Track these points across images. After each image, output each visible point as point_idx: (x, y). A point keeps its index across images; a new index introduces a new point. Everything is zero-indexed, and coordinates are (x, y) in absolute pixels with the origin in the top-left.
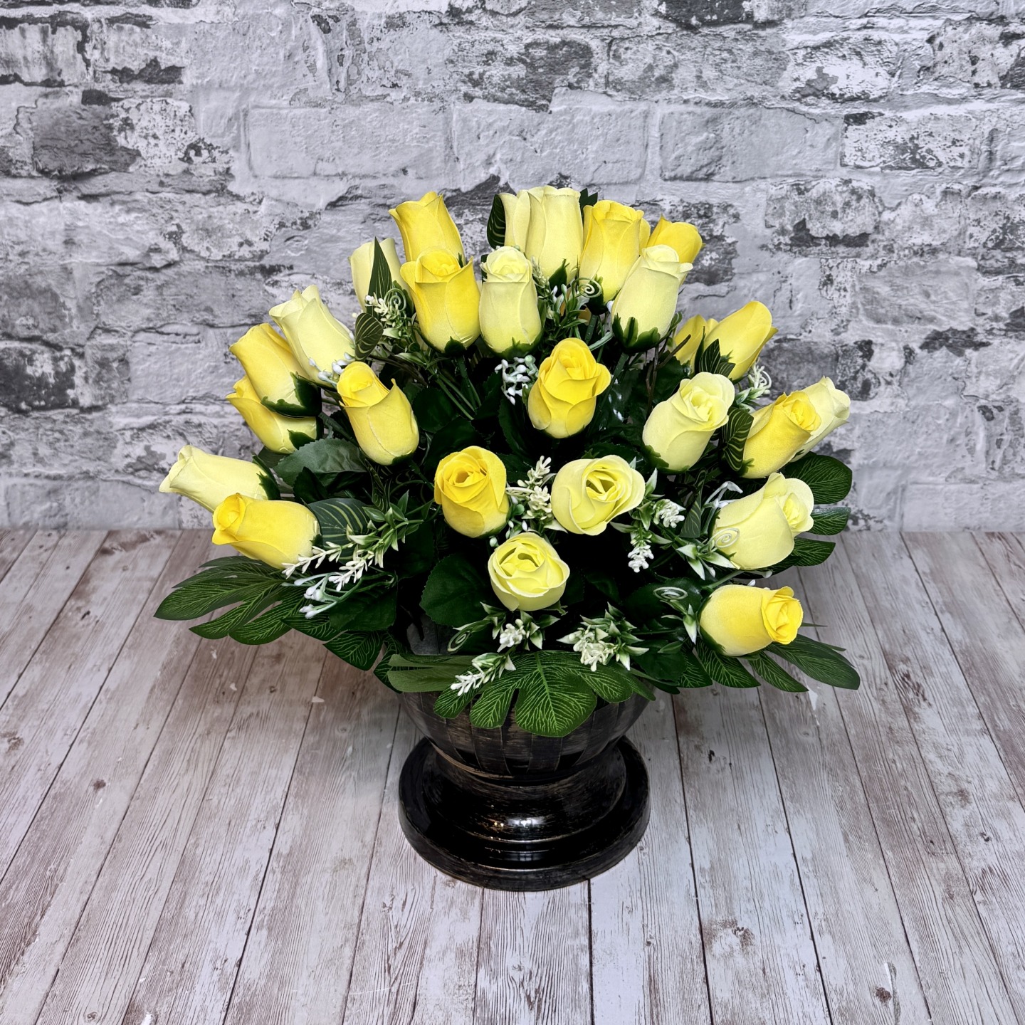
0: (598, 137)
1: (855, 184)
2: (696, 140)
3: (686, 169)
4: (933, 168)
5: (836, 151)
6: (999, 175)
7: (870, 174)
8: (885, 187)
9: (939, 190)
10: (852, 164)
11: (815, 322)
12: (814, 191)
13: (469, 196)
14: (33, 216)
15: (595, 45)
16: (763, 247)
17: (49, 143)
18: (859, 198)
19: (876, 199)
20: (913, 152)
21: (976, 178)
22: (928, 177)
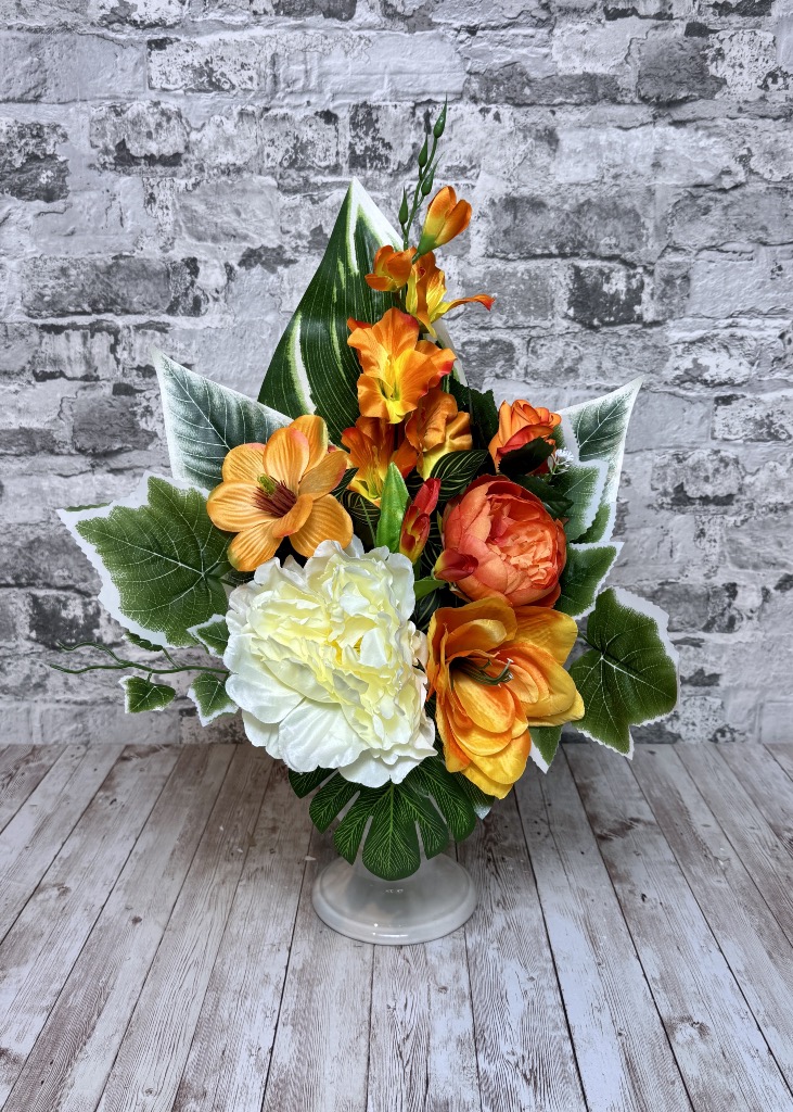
1: (723, 454)
4: (784, 440)
5: (708, 428)
7: (735, 445)
8: (747, 456)
10: (720, 437)
11: (691, 568)
12: (690, 460)
14: (70, 487)
15: (517, 342)
16: (650, 506)
17: (86, 426)
18: (727, 465)
19: (740, 466)
20: (769, 427)
22: (781, 447)
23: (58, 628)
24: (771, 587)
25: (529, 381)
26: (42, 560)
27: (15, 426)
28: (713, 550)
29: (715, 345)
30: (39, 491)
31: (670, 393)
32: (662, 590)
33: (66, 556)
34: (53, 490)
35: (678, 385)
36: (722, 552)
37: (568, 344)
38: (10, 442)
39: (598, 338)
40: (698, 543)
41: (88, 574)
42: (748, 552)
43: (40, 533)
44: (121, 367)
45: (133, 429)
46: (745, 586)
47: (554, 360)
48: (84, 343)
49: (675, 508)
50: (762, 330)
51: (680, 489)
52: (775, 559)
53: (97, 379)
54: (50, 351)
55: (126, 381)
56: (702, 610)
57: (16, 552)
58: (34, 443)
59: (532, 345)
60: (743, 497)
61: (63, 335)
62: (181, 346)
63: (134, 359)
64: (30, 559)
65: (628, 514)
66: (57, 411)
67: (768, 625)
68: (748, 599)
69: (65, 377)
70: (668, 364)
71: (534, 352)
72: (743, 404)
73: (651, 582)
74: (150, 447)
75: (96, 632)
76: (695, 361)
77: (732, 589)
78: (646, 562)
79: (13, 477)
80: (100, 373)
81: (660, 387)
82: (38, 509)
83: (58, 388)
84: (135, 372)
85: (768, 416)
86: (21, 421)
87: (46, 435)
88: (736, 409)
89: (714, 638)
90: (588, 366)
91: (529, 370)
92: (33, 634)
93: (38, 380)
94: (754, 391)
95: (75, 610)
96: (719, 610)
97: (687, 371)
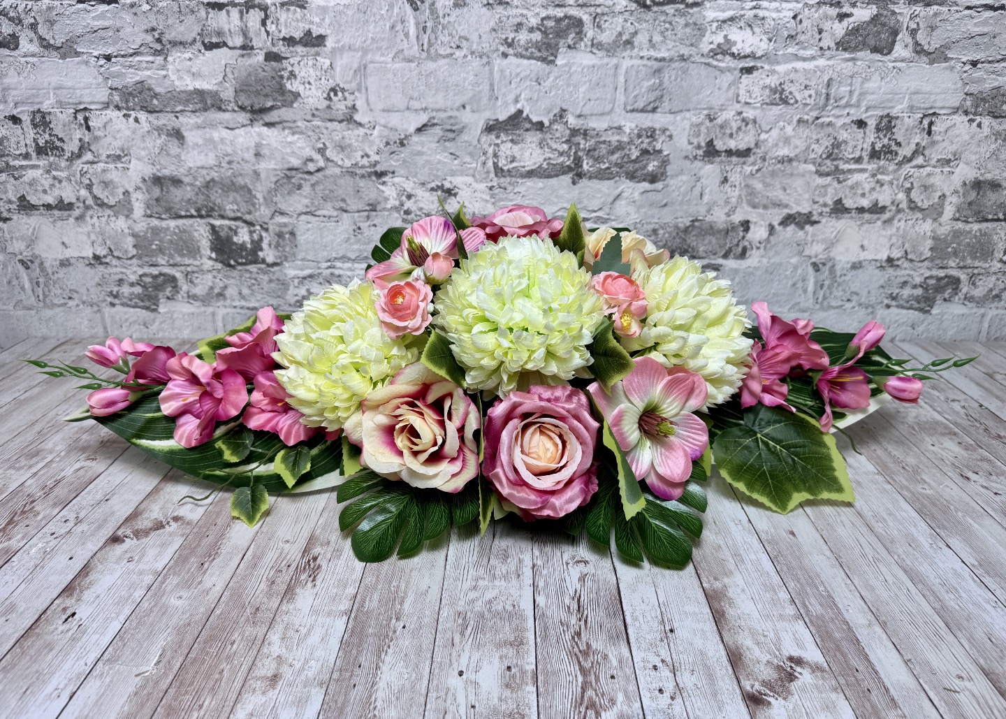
0: (585, 82)
1: (744, 115)
2: (647, 84)
3: (640, 105)
4: (792, 104)
5: (734, 93)
6: (832, 109)
7: (754, 108)
8: (763, 117)
9: (796, 119)
10: (743, 101)
11: (716, 208)
12: (719, 119)
13: (504, 124)
14: (235, 137)
15: (585, 18)
16: (686, 157)
17: (245, 88)
18: (747, 124)
19: (757, 126)
20: (781, 94)
21: (817, 112)
22: (789, 110)
23: (231, 251)
24: (776, 224)
25: (595, 51)
26: (216, 197)
27: (191, 88)
28: (733, 194)
29: (742, 23)
30: (210, 141)
31: (705, 64)
32: (692, 226)
33: (235, 194)
34: (222, 140)
35: (712, 57)
36: (740, 195)
37: (626, 21)
38: (188, 101)
39: (649, 16)
40: (722, 189)
41: (252, 208)
42: (760, 196)
43: (214, 175)
44: (270, 38)
45: (281, 90)
46: (756, 223)
47: (615, 34)
48: (241, 18)
49: (706, 159)
50: (779, 11)
51: (710, 143)
52: (780, 201)
53: (252, 48)
54: (214, 25)
55: (275, 50)
56: (722, 242)
57: (197, 190)
58: (206, 101)
59: (597, 20)
60: (758, 151)
61: (224, 11)
62: (317, 20)
63: (280, 31)
64: (208, 196)
65: (669, 163)
66: (222, 75)
67: (771, 253)
68: (758, 233)
69: (228, 46)
70: (705, 39)
71: (599, 27)
72: (761, 74)
73: (685, 220)
74: (295, 105)
75: (260, 254)
76: (726, 37)
77: (746, 225)
78: (681, 203)
79: (191, 130)
80: (254, 43)
81: (698, 59)
82: (212, 155)
83: (221, 56)
84: (281, 42)
85: (781, 84)
86: (195, 83)
87: (215, 94)
88: (756, 77)
89: (731, 263)
90: (641, 39)
91: (595, 41)
92: (213, 255)
93: (206, 49)
94: (771, 63)
95: (243, 236)
96: (735, 242)
97: (719, 45)
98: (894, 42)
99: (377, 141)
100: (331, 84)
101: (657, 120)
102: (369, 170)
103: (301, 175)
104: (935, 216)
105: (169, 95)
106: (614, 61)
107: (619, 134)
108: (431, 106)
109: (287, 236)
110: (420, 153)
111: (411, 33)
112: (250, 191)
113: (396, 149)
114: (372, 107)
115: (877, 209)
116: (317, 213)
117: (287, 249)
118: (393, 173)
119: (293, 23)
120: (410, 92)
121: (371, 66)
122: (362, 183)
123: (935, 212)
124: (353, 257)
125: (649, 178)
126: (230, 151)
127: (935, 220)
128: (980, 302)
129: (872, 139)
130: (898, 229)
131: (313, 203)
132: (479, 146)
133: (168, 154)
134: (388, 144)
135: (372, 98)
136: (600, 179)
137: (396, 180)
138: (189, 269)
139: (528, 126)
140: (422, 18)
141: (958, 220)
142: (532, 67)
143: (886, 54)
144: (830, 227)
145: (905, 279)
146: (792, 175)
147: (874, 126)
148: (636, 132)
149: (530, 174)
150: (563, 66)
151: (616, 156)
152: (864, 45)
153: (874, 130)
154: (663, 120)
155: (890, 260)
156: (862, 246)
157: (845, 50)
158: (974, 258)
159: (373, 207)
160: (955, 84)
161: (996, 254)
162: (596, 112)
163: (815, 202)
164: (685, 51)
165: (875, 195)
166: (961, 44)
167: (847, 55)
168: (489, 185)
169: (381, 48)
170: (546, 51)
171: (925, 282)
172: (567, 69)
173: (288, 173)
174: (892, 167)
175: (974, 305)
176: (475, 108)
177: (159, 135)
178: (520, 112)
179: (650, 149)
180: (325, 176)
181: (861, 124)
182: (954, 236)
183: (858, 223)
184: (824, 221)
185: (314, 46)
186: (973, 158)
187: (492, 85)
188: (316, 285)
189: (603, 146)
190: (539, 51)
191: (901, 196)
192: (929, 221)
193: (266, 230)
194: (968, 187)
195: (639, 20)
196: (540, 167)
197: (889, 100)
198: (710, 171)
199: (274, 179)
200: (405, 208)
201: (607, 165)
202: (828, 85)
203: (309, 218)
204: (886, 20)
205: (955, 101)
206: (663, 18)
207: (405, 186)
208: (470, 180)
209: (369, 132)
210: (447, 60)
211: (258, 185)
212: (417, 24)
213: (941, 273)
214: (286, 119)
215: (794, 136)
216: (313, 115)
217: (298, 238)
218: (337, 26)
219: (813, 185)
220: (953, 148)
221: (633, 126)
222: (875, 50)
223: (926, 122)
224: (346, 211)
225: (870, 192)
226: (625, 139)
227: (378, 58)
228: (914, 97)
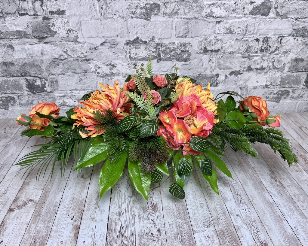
0: (161, 27)
1: (217, 38)
2: (183, 27)
3: (181, 35)
4: (234, 34)
5: (214, 30)
6: (248, 35)
7: (221, 35)
8: (224, 38)
9: (235, 39)
10: (217, 33)
11: (207, 70)
12: (209, 39)
13: (132, 42)
14: (33, 48)
15: (161, 4)
16: (197, 53)
17: (36, 30)
18: (218, 41)
19: (222, 41)
20: (230, 30)
21: (243, 36)
22: (233, 36)
23: (34, 88)
24: (228, 74)
25: (164, 16)
26: (28, 69)
27: (15, 30)
28: (213, 65)
29: (217, 6)
30: (24, 49)
31: (204, 20)
32: (199, 76)
33: (34, 68)
34: (28, 48)
35: (206, 17)
36: (215, 65)
37: (175, 5)
38: (14, 35)
39: (184, 3)
40: (209, 63)
41: (41, 73)
42: (222, 65)
43: (26, 61)
44: (44, 11)
45: (50, 30)
46: (221, 74)
47: (172, 10)
48: (33, 4)
49: (204, 53)
50: (230, 1)
51: (205, 48)
52: (229, 67)
53: (38, 15)
54: (23, 7)
55: (46, 16)
56: (209, 81)
57: (20, 67)
58: (21, 35)
59: (165, 5)
60: (222, 50)
61: (26, 1)
62: (62, 5)
63: (48, 9)
64: (24, 69)
65: (191, 55)
66: (27, 25)
67: (226, 84)
68: (222, 78)
69: (28, 15)
70: (203, 11)
71: (166, 7)
72: (223, 23)
73: (197, 74)
74: (55, 36)
75: (45, 88)
76: (211, 10)
77: (217, 75)
78: (195, 68)
79: (16, 45)
80: (38, 13)
81: (201, 18)
82: (25, 54)
83: (26, 18)
84: (49, 13)
85: (230, 27)
86: (16, 28)
87: (24, 32)
88: (222, 25)
89: (212, 88)
90: (181, 11)
91: (164, 12)
92: (28, 90)
93: (20, 16)
94: (226, 19)
95: (38, 83)
96: (214, 81)
97: (209, 13)
98: (269, 12)
99: (86, 48)
100: (68, 28)
101: (187, 40)
102: (84, 58)
103: (58, 61)
104: (282, 71)
105: (7, 33)
106: (171, 19)
107: (173, 45)
108: (106, 36)
109: (55, 82)
110: (102, 52)
111: (97, 9)
112: (40, 67)
113: (93, 51)
114: (84, 36)
115: (262, 69)
116: (65, 74)
117: (55, 87)
118: (93, 59)
119: (52, 6)
120: (98, 31)
121: (83, 22)
122: (81, 63)
123: (282, 69)
124: (79, 89)
125: (184, 60)
126: (32, 53)
127: (282, 72)
128: (296, 98)
129: (261, 45)
130: (269, 75)
131: (63, 71)
132: (124, 50)
133: (8, 54)
134: (90, 49)
135: (84, 33)
136: (167, 61)
137: (94, 62)
138: (19, 95)
139: (141, 42)
140: (101, 4)
141: (289, 72)
142: (142, 22)
143: (267, 16)
144: (246, 75)
145: (271, 92)
146: (233, 58)
147: (262, 41)
148: (179, 44)
149: (142, 59)
150: (153, 21)
151: (173, 53)
152: (259, 13)
153: (262, 42)
154: (189, 40)
155: (266, 86)
156: (257, 81)
157: (252, 14)
158: (294, 84)
159: (86, 72)
160: (290, 26)
161: (302, 83)
162: (165, 37)
163: (241, 67)
164: (197, 16)
165: (262, 64)
166: (292, 12)
167: (253, 16)
168: (128, 63)
169: (86, 15)
170: (147, 16)
171: (278, 93)
172: (155, 22)
173: (54, 60)
174: (268, 55)
175: (293, 99)
176: (122, 36)
177: (4, 47)
178: (138, 38)
179: (184, 50)
180: (67, 61)
181: (257, 40)
182: (288, 77)
183: (256, 73)
184: (244, 73)
185: (61, 14)
186: (295, 51)
187: (127, 28)
188: (66, 99)
189: (168, 49)
190: (144, 16)
191: (271, 64)
192: (280, 72)
193: (47, 80)
194: (293, 61)
195: (180, 5)
196: (146, 57)
197: (268, 32)
198: (205, 57)
199: (49, 63)
200: (98, 72)
201: (169, 56)
202: (247, 27)
203: (62, 76)
204: (267, 4)
205: (289, 32)
206: (189, 4)
207: (97, 64)
208: (121, 61)
209: (83, 45)
210: (111, 19)
211: (43, 64)
212: (99, 6)
213: (283, 89)
214: (52, 41)
215: (234, 45)
216: (62, 39)
217: (59, 83)
218: (69, 7)
219: (241, 61)
220: (288, 48)
221: (178, 42)
222: (263, 14)
223: (279, 39)
224: (76, 73)
225: (260, 63)
226: (176, 47)
227: (85, 19)
228: (276, 31)
